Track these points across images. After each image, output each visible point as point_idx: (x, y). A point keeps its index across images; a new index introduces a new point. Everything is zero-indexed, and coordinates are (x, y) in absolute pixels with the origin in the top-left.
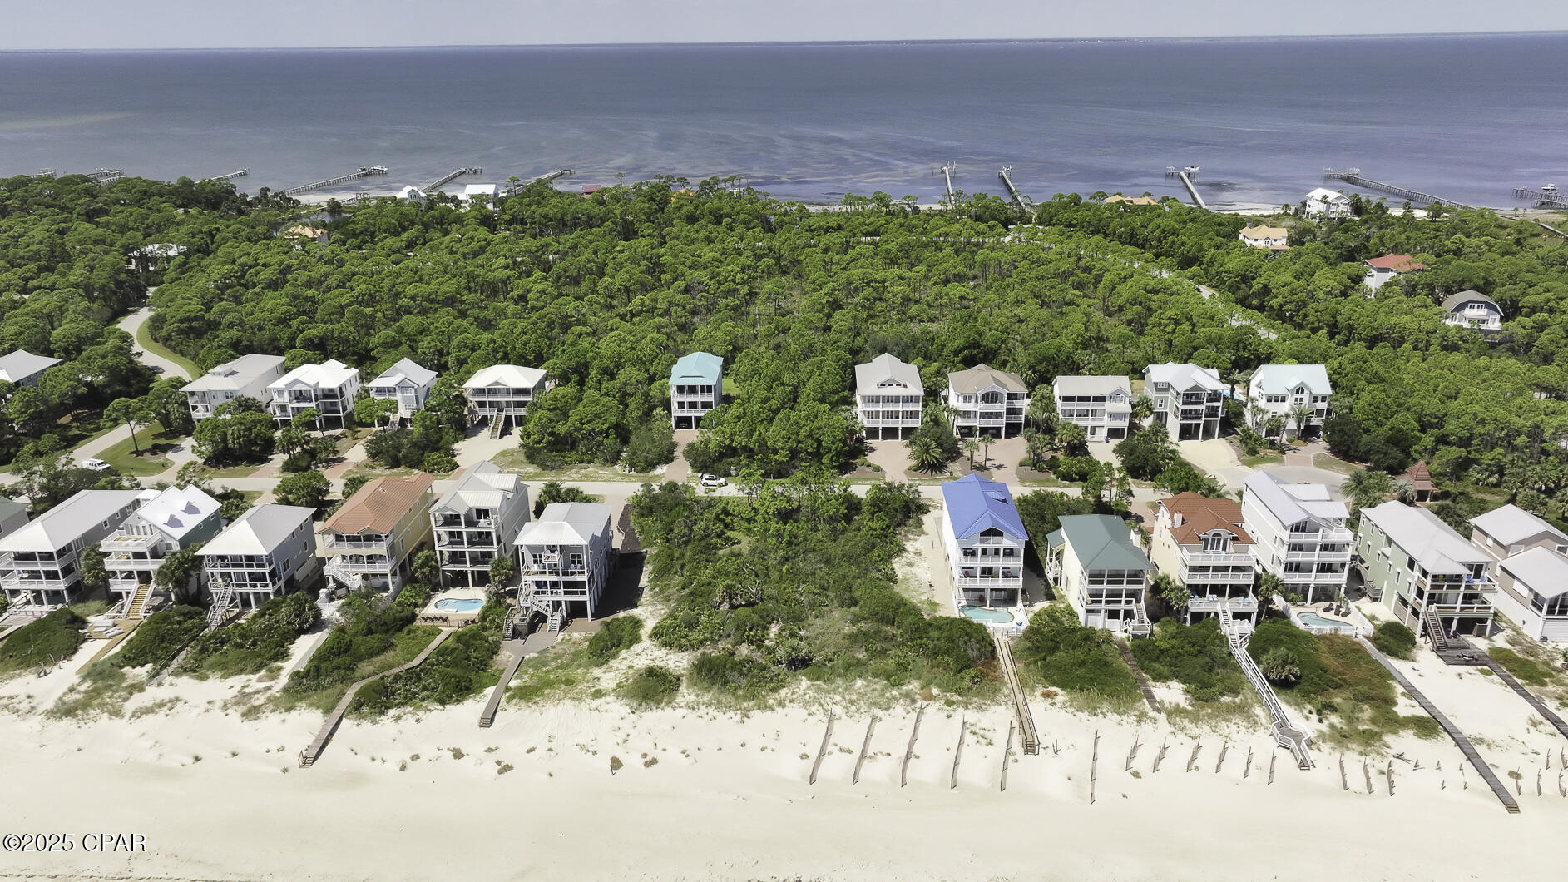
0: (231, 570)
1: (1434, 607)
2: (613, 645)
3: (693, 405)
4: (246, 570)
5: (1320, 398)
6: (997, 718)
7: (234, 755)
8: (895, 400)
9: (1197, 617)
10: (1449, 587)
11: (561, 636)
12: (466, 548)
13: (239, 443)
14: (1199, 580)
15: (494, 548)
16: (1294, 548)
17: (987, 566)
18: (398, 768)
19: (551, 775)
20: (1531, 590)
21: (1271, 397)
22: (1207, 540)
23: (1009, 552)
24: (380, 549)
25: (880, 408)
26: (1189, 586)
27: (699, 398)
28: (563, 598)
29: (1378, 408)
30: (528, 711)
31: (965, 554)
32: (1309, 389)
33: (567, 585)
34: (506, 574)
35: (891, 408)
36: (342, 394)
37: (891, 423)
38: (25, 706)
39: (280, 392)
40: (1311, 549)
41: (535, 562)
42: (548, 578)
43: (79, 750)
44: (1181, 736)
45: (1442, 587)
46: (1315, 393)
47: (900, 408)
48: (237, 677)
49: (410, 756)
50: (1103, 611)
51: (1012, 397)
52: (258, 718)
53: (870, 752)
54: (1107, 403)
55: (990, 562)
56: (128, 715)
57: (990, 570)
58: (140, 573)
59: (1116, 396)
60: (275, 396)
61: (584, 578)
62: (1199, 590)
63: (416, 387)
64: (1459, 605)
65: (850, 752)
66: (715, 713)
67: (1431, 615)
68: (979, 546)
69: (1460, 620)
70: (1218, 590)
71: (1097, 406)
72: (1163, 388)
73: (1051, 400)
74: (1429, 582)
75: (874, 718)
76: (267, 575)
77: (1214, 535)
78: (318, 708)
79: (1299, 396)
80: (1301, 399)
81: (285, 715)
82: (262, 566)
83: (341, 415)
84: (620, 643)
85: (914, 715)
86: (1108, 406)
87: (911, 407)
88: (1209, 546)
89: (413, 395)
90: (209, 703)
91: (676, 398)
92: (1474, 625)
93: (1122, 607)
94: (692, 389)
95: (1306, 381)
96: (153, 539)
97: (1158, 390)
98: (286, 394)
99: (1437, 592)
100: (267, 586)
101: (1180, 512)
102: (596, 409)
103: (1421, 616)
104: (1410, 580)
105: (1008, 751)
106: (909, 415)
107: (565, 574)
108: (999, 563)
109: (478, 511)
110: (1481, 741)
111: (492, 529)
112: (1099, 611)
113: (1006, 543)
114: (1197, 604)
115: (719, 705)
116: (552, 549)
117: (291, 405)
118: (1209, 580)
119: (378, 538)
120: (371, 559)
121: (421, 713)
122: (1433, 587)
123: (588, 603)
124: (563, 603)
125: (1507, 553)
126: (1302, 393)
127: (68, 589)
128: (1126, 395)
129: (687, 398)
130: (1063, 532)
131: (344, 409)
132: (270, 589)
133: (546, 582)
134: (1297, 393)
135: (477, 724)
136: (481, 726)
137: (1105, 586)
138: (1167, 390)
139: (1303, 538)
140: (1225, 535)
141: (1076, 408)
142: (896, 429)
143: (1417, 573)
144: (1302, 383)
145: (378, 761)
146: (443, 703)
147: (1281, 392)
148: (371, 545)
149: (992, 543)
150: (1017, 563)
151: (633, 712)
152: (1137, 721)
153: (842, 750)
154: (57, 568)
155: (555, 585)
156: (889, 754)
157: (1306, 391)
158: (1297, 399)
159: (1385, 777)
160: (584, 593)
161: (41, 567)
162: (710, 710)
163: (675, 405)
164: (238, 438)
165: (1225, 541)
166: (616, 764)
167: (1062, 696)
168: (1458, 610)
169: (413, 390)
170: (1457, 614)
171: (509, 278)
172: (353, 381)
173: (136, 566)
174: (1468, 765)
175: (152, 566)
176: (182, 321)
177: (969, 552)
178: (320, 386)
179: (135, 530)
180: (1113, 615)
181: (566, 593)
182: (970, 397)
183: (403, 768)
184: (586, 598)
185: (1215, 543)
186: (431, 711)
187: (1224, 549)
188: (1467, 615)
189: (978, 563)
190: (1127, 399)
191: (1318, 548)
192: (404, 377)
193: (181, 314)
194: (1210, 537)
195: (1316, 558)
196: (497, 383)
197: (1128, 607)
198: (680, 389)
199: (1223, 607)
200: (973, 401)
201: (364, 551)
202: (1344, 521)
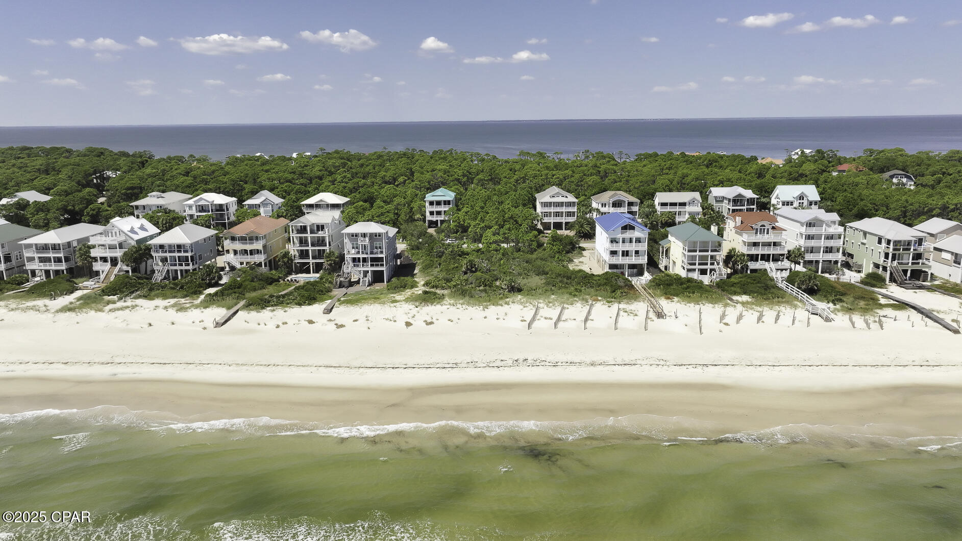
0: (168, 255)
1: (895, 263)
2: (401, 287)
3: (439, 213)
4: (177, 255)
5: (813, 203)
6: (640, 307)
7: (173, 324)
8: (560, 204)
9: (753, 271)
10: (904, 250)
11: (368, 288)
12: (310, 248)
13: (166, 227)
14: (754, 251)
15: (327, 248)
16: (809, 237)
17: (625, 249)
18: (275, 327)
19: (369, 328)
20: (952, 253)
21: (785, 203)
22: (757, 229)
23: (638, 240)
24: (258, 245)
25: (552, 210)
26: (748, 255)
27: (442, 208)
28: (370, 269)
29: (848, 202)
30: (352, 308)
31: (612, 242)
32: (806, 196)
33: (373, 260)
34: (334, 261)
35: (558, 209)
36: (228, 210)
37: (558, 220)
38: (44, 309)
39: (190, 207)
40: (819, 237)
41: (353, 248)
42: (361, 256)
43: (78, 323)
44: (751, 311)
45: (899, 250)
46: (810, 199)
47: (564, 209)
48: (173, 299)
49: (282, 322)
50: (697, 270)
51: (630, 204)
52: (187, 311)
53: (563, 318)
54: (687, 207)
55: (627, 247)
56: (107, 311)
57: (627, 252)
58: (112, 259)
59: (692, 202)
60: (187, 209)
61: (383, 256)
62: (754, 258)
63: (272, 203)
64: (910, 261)
65: (551, 319)
66: (467, 307)
67: (895, 267)
68: (620, 236)
69: (912, 270)
70: (765, 258)
71: (682, 209)
72: (720, 200)
73: (653, 206)
74: (891, 246)
75: (563, 308)
76: (189, 257)
77: (761, 226)
78: (223, 307)
79: (801, 201)
80: (803, 203)
81: (203, 310)
82: (186, 251)
83: (226, 221)
84: (405, 286)
85: (588, 307)
86: (688, 209)
87: (570, 209)
88: (758, 233)
89: (271, 209)
90: (156, 307)
91: (428, 209)
92: (920, 275)
93: (709, 267)
94: (438, 203)
95: (805, 192)
96: (122, 238)
97: (717, 201)
98: (194, 208)
99: (897, 252)
100: (188, 265)
101: (740, 216)
102: (381, 210)
103: (888, 269)
104: (880, 251)
105: (647, 318)
106: (569, 214)
107: (372, 253)
108: (633, 247)
109: (318, 226)
110: (933, 311)
111: (326, 235)
112: (694, 270)
113: (637, 234)
114: (753, 265)
115: (468, 304)
116: (364, 235)
117: (196, 214)
118: (760, 251)
119: (257, 239)
120: (252, 252)
121: (286, 309)
122: (894, 250)
123: (385, 271)
124: (370, 272)
125: (936, 239)
126: (803, 199)
127: (66, 269)
128: (698, 201)
129: (435, 209)
130: (670, 237)
131: (228, 219)
132: (190, 267)
133: (359, 258)
134: (800, 199)
135: (322, 313)
136: (324, 313)
137: (698, 253)
138: (722, 201)
139: (813, 231)
140: (768, 226)
141: (668, 210)
142: (562, 223)
143: (884, 244)
144: (802, 193)
145: (262, 325)
146: (300, 304)
147: (790, 199)
148: (253, 243)
149: (628, 234)
150: (644, 247)
151: (417, 307)
152: (724, 306)
153: (546, 318)
154: (61, 255)
155: (365, 260)
156: (575, 319)
157: (805, 198)
158: (800, 203)
159: (878, 324)
160: (382, 265)
161: (51, 255)
162: (463, 306)
163: (428, 214)
164: (166, 224)
165: (768, 230)
166: (408, 324)
167: (676, 299)
168: (910, 264)
169: (271, 206)
170: (910, 267)
171: (323, 175)
172: (234, 204)
173: (109, 254)
174: (927, 319)
175: (118, 253)
176: (128, 189)
177: (613, 241)
178: (215, 203)
179: (110, 234)
180: (703, 272)
181: (372, 265)
182: (605, 204)
183: (278, 327)
184: (383, 268)
185: (762, 231)
186: (293, 308)
187: (768, 233)
188: (916, 267)
189: (620, 248)
190: (699, 205)
191: (823, 236)
192: (265, 198)
193: (128, 185)
194: (759, 228)
195: (823, 243)
196: (321, 201)
197: (712, 267)
198: (431, 203)
199: (769, 266)
200: (607, 206)
201: (248, 247)
202: (837, 223)
